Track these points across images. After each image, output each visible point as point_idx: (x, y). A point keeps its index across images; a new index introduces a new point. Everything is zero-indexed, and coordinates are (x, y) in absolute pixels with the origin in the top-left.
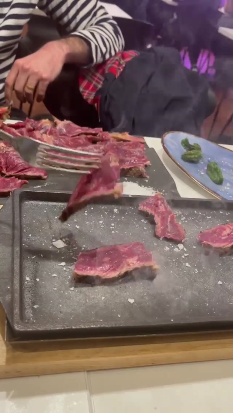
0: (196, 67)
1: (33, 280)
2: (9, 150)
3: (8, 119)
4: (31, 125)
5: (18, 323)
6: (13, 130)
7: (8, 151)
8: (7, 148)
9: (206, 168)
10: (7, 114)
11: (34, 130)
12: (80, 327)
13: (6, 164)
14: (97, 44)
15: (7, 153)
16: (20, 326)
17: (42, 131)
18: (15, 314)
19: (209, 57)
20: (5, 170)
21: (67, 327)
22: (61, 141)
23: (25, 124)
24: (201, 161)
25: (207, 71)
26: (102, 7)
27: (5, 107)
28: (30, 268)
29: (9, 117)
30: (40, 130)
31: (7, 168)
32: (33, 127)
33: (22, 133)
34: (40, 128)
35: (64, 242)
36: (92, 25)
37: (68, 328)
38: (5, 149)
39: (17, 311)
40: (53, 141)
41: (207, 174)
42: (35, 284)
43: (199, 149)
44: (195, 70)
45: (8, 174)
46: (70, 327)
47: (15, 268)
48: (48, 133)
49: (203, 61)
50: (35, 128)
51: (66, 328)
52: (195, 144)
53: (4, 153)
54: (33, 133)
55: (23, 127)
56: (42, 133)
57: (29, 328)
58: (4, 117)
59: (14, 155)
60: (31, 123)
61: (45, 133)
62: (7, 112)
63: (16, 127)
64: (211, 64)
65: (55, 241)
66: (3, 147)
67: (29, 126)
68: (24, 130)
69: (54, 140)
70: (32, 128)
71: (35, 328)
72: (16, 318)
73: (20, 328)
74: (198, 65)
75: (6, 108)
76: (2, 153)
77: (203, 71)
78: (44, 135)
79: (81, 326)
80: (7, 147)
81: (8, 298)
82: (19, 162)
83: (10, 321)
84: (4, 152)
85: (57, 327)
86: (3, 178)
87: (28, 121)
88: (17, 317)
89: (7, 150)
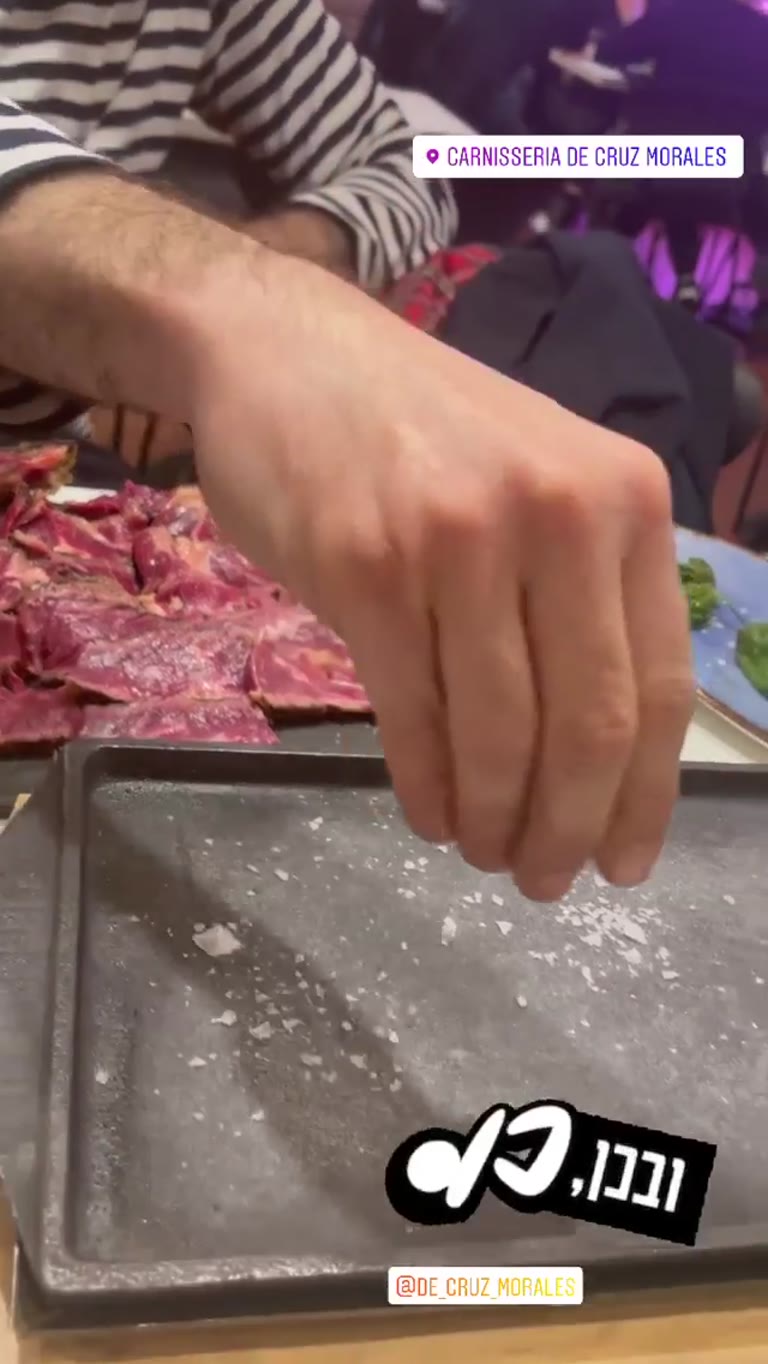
0: (692, 284)
1: (120, 1081)
2: (57, 595)
3: (68, 485)
4: (142, 507)
5: (56, 1262)
6: (82, 523)
7: (51, 598)
8: (49, 588)
9: (732, 644)
10: (63, 470)
11: (151, 522)
12: (283, 1272)
13: (44, 643)
14: (375, 235)
15: (50, 603)
16: (63, 1274)
17: (176, 527)
18: (45, 1222)
19: (734, 249)
20: (37, 661)
21: (235, 1274)
22: (239, 562)
23: (122, 501)
24: (714, 618)
25: (728, 299)
26: (390, 104)
27: (59, 444)
28: (113, 1036)
29: (70, 478)
30: (167, 524)
31: (45, 654)
32: (148, 514)
33: (109, 533)
34: (169, 518)
35: (232, 931)
36: (356, 164)
37: (238, 1277)
38: (43, 589)
39: (54, 1212)
40: (213, 561)
41: (739, 664)
42: (124, 1098)
43: (708, 578)
44: (689, 293)
45: (47, 676)
46: (246, 1275)
47: (58, 1043)
48: (194, 533)
49: (715, 265)
50: (155, 514)
51: (231, 1278)
52: (692, 560)
53: (38, 604)
54: (148, 535)
55: (114, 511)
56: (175, 533)
57: (97, 1280)
58: (53, 477)
59: (75, 612)
60: (141, 501)
61: (187, 533)
62: (63, 463)
63: (90, 512)
64: (743, 275)
65: (204, 931)
66: (38, 582)
67: (135, 509)
68: (117, 523)
69: (215, 556)
70: (144, 517)
71: (117, 1280)
72: (51, 1239)
73: (61, 1279)
74: (699, 275)
75: (60, 451)
76: (34, 604)
77: (716, 297)
78: (183, 541)
79: (284, 1268)
80: (52, 584)
81: (26, 1155)
82: (84, 634)
83: (30, 1253)
84: (42, 600)
85: (198, 1274)
86: (29, 691)
87: (132, 494)
88: (53, 1236)
89: (50, 593)
